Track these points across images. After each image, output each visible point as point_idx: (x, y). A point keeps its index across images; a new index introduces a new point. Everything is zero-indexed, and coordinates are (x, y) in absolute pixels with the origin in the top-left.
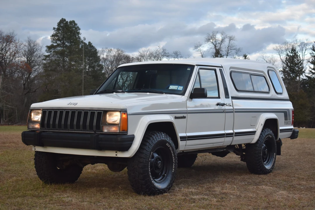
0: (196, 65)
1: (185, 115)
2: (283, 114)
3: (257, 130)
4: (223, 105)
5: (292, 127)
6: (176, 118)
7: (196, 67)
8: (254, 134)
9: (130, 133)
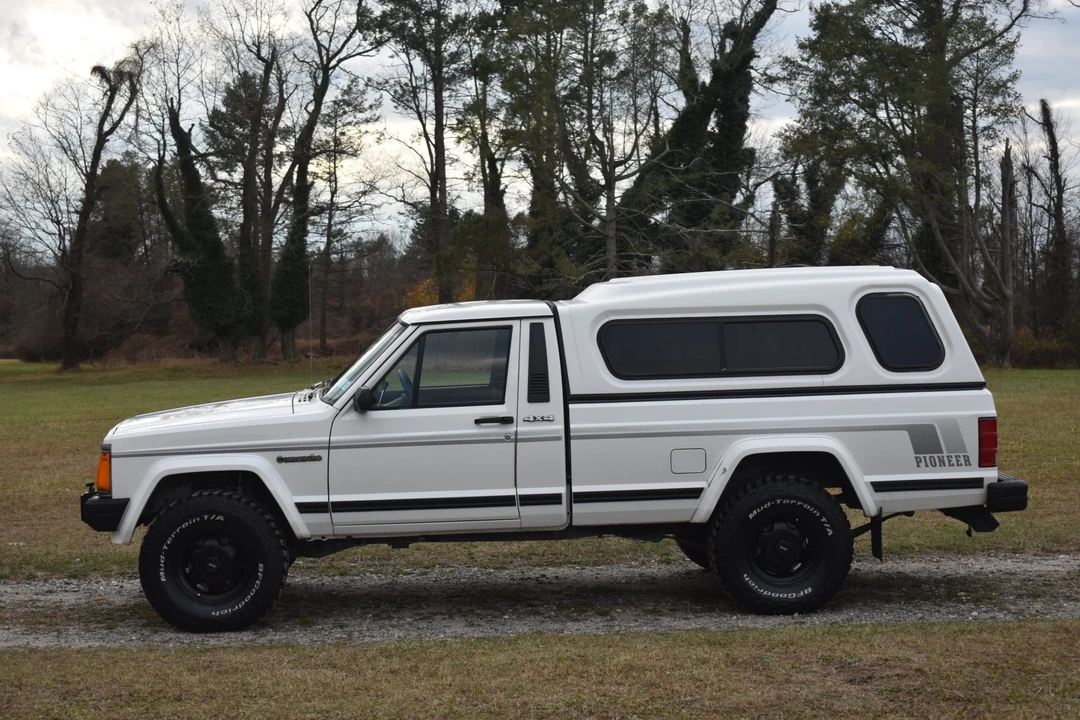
0: (413, 324)
1: (316, 453)
2: (905, 434)
3: (709, 486)
4: (507, 421)
5: (990, 474)
6: (280, 460)
7: (410, 329)
8: (698, 497)
9: (117, 494)
